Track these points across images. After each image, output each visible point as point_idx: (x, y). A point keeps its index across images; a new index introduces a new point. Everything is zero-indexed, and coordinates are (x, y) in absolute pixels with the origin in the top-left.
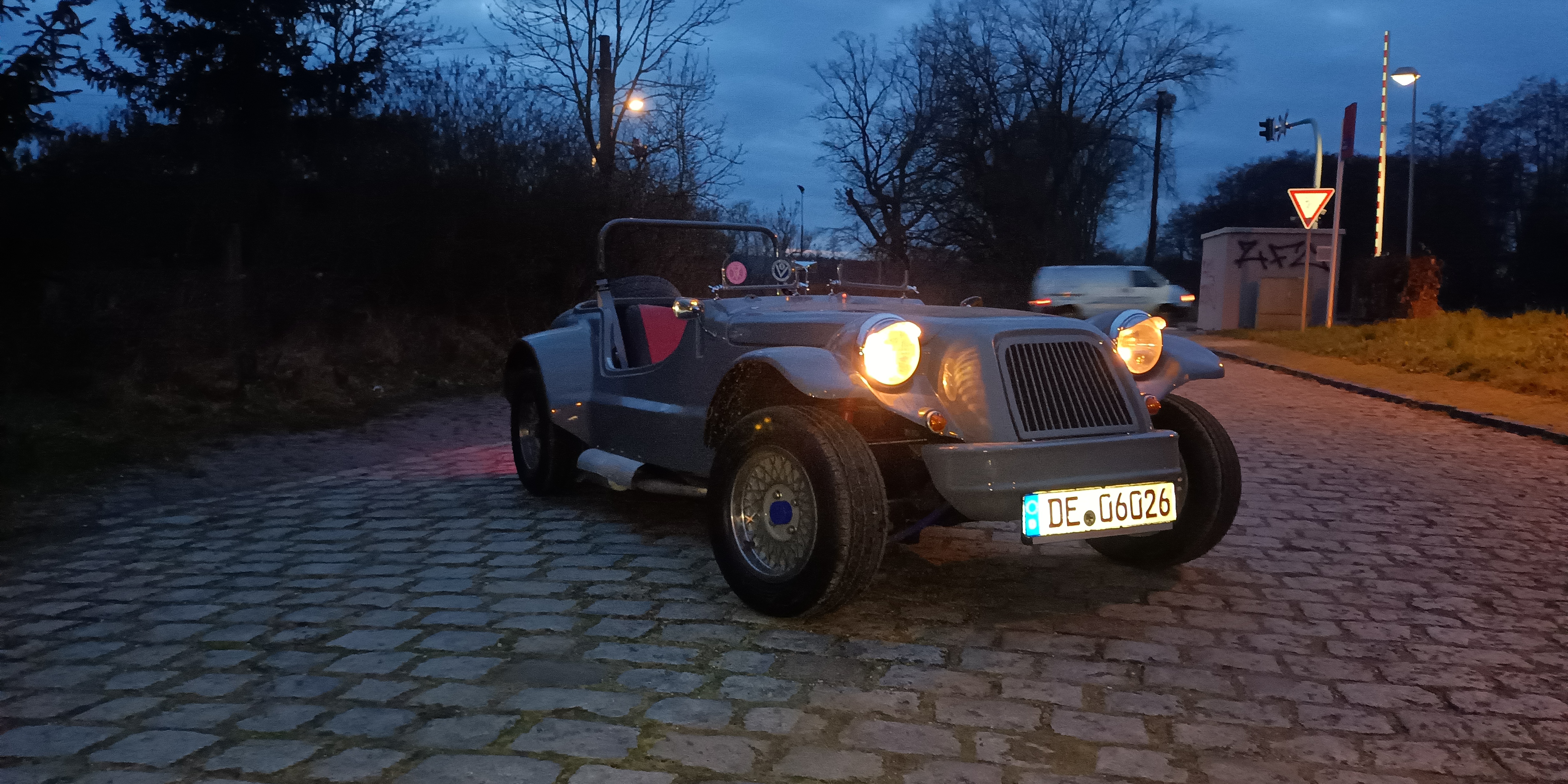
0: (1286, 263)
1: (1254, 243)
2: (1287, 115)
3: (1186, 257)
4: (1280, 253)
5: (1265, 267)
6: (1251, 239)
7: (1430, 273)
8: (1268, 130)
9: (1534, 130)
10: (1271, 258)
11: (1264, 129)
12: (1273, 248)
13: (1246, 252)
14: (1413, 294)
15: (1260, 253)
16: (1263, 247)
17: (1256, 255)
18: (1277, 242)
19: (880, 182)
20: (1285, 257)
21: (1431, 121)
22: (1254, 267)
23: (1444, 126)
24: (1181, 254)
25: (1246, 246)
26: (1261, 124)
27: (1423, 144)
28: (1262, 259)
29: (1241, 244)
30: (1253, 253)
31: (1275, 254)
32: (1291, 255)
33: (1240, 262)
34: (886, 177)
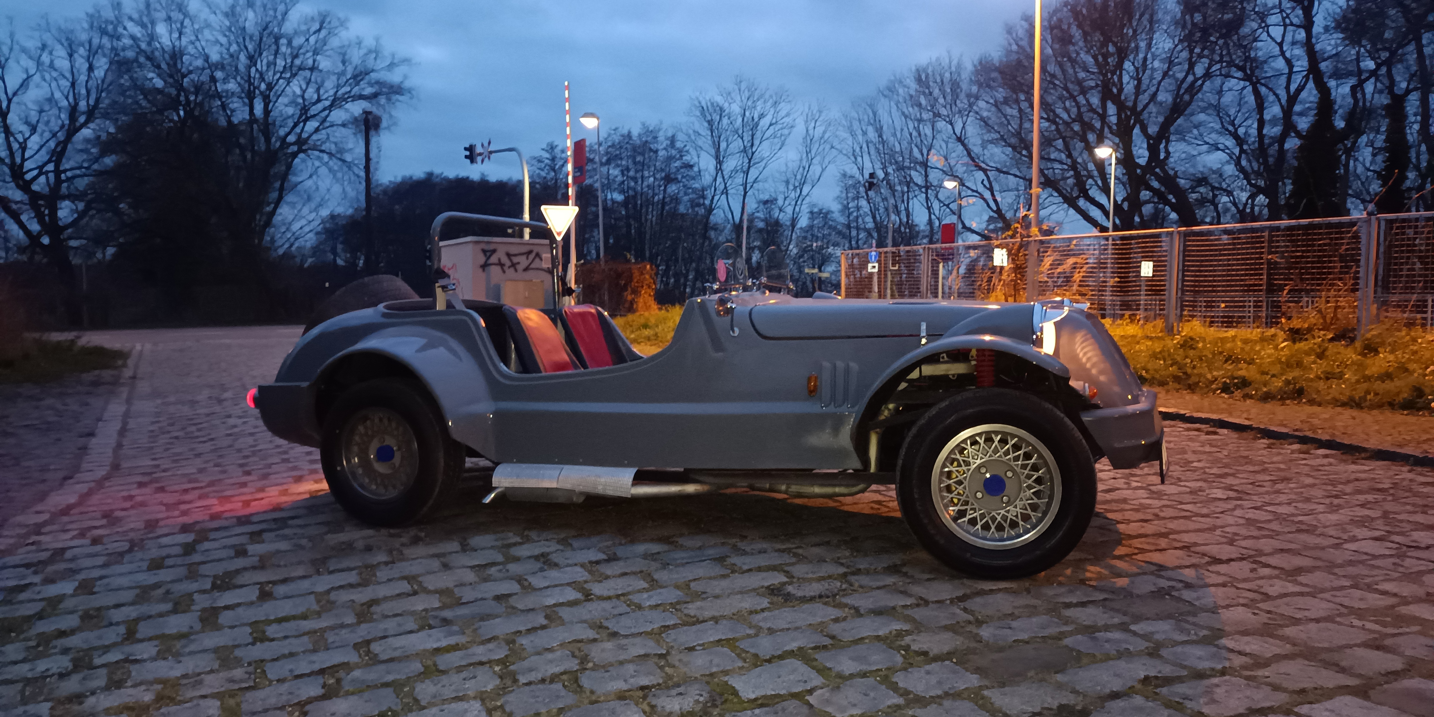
0: (520, 268)
1: (494, 251)
2: (489, 143)
3: (340, 262)
4: (515, 260)
5: (504, 272)
6: (491, 247)
7: (647, 277)
8: (471, 155)
9: (620, 168)
10: (508, 263)
11: (468, 153)
12: (509, 255)
13: (488, 258)
14: (636, 292)
15: (499, 260)
16: (500, 255)
17: (496, 261)
18: (513, 250)
19: (28, 177)
20: (518, 263)
21: (547, 155)
22: (495, 271)
23: (557, 160)
24: (335, 260)
25: (488, 253)
26: (466, 149)
27: (543, 174)
28: (501, 265)
29: (484, 251)
30: (494, 259)
31: (511, 260)
32: (523, 261)
33: (484, 266)
34: (35, 172)
